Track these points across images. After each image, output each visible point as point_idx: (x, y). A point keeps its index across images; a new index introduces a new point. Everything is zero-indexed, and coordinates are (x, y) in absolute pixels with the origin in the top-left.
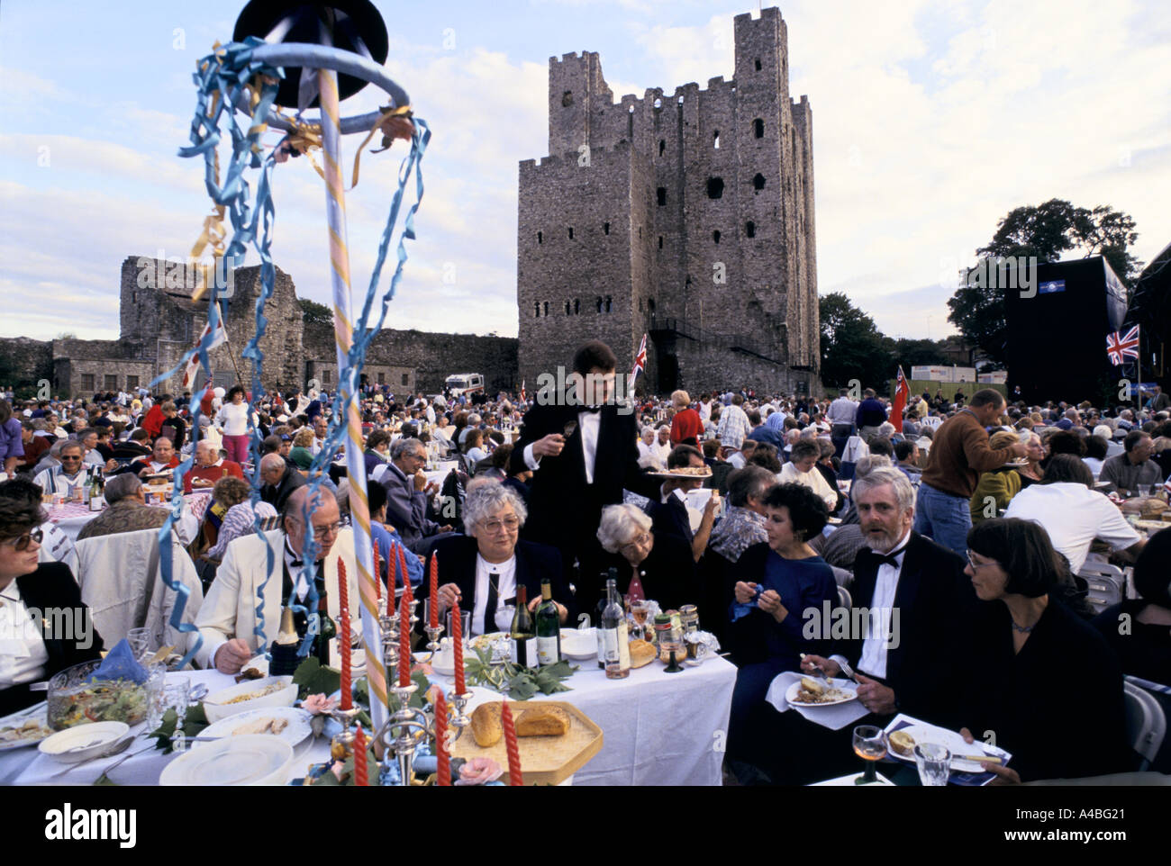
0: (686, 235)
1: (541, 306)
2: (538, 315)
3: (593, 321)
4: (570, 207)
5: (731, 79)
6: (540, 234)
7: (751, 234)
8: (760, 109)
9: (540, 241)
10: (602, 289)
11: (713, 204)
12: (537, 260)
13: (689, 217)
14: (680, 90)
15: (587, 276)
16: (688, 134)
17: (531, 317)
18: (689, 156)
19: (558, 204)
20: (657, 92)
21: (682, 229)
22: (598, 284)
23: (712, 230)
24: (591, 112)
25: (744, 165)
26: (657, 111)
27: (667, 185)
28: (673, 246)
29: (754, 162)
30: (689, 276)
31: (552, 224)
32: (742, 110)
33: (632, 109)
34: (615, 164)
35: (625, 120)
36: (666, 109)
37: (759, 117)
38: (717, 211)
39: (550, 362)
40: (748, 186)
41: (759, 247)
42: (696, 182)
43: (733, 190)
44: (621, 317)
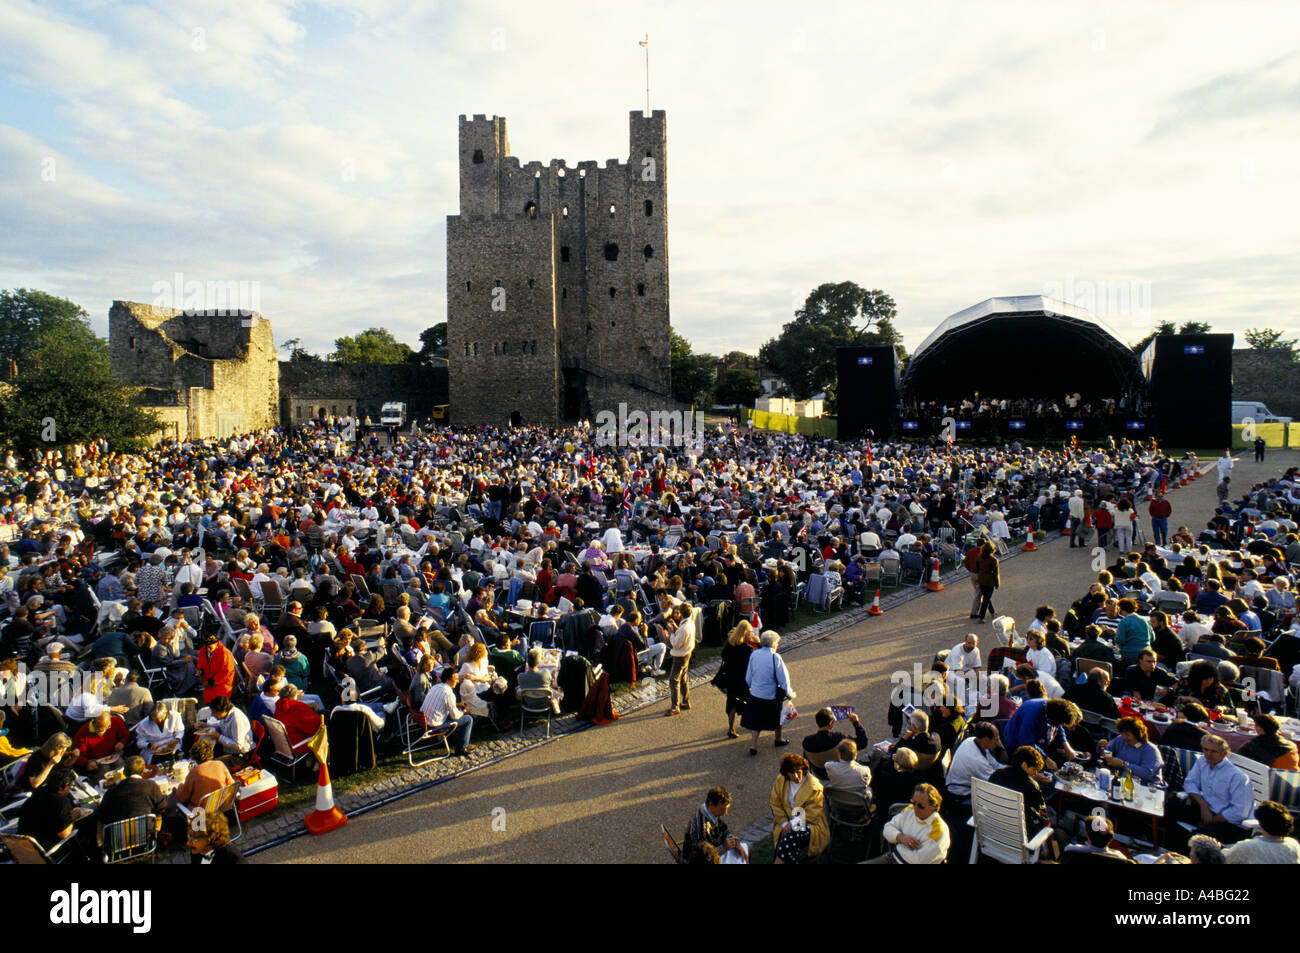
0: (587, 289)
1: (471, 346)
2: (468, 354)
3: (521, 361)
4: (497, 263)
5: (625, 163)
6: (469, 283)
7: (641, 293)
8: (650, 192)
9: (469, 290)
10: (529, 335)
11: (610, 265)
12: (466, 305)
13: (591, 275)
14: (582, 165)
15: (514, 323)
16: (589, 204)
17: (461, 355)
18: (590, 223)
19: (485, 258)
20: (561, 163)
21: (583, 283)
22: (524, 331)
23: (609, 286)
24: (501, 171)
25: (637, 236)
26: (562, 180)
27: (571, 245)
28: (576, 297)
29: (644, 235)
30: (589, 323)
31: (481, 275)
32: (635, 192)
33: (538, 175)
34: (539, 230)
35: (532, 183)
36: (570, 179)
37: (649, 198)
38: (613, 272)
39: (481, 394)
40: (640, 254)
41: (648, 304)
42: (595, 247)
43: (626, 255)
44: (546, 359)
